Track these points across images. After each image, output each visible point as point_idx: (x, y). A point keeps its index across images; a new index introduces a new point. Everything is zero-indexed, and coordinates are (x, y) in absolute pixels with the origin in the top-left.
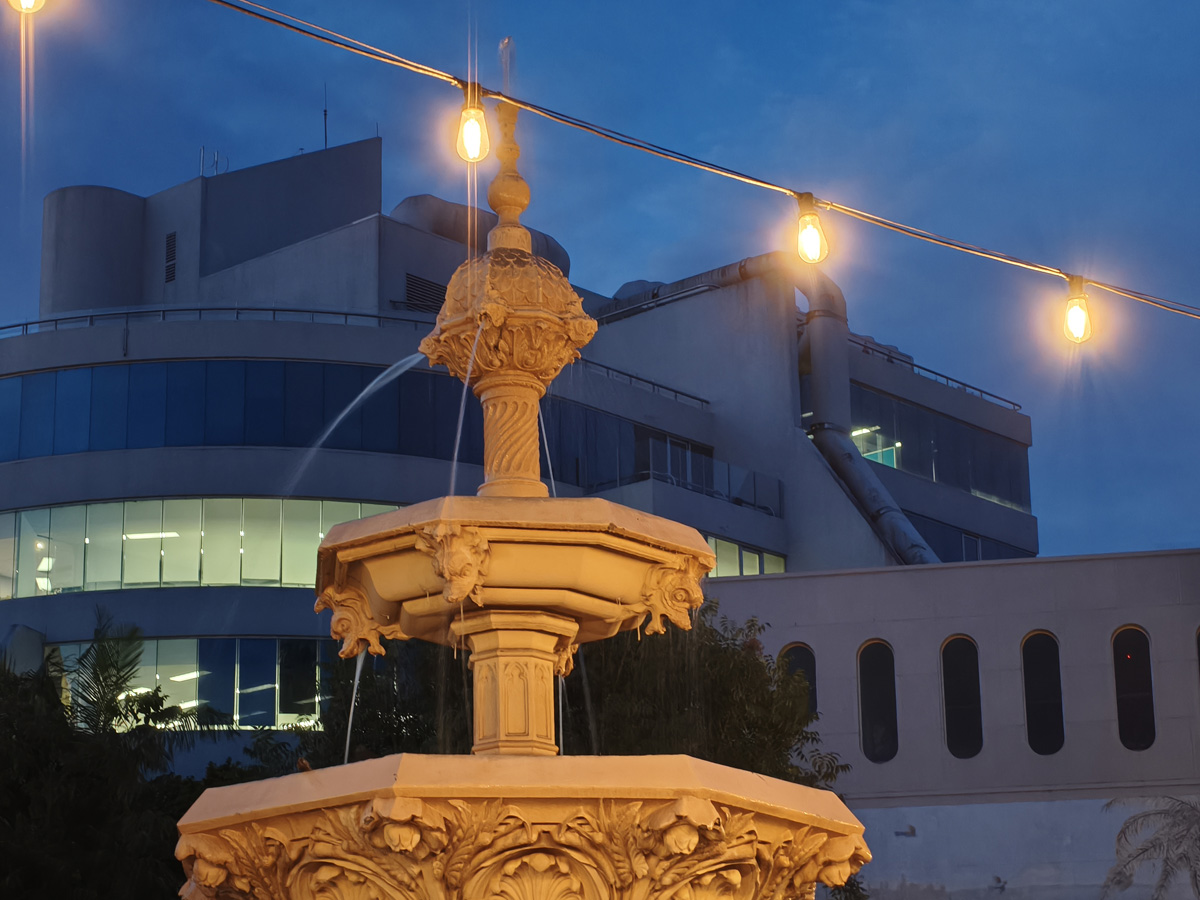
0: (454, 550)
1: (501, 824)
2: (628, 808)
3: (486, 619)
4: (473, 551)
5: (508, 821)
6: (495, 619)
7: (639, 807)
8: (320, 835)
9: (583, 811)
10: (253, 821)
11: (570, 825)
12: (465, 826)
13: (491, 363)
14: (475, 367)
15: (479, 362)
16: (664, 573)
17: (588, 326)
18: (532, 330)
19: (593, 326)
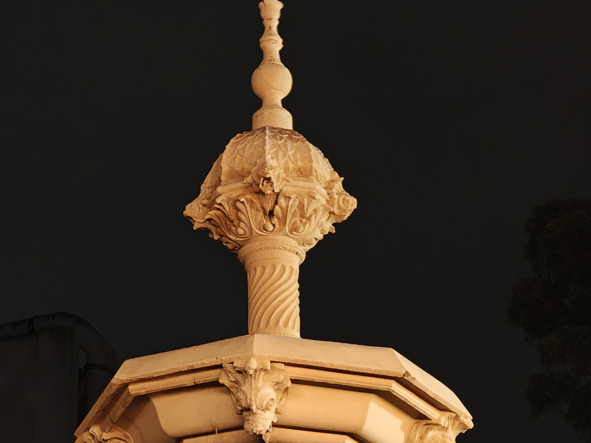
0: (260, 384)
4: (276, 387)
13: (265, 228)
14: (247, 230)
15: (253, 226)
16: (428, 429)
17: (348, 201)
18: (306, 200)
19: (352, 203)
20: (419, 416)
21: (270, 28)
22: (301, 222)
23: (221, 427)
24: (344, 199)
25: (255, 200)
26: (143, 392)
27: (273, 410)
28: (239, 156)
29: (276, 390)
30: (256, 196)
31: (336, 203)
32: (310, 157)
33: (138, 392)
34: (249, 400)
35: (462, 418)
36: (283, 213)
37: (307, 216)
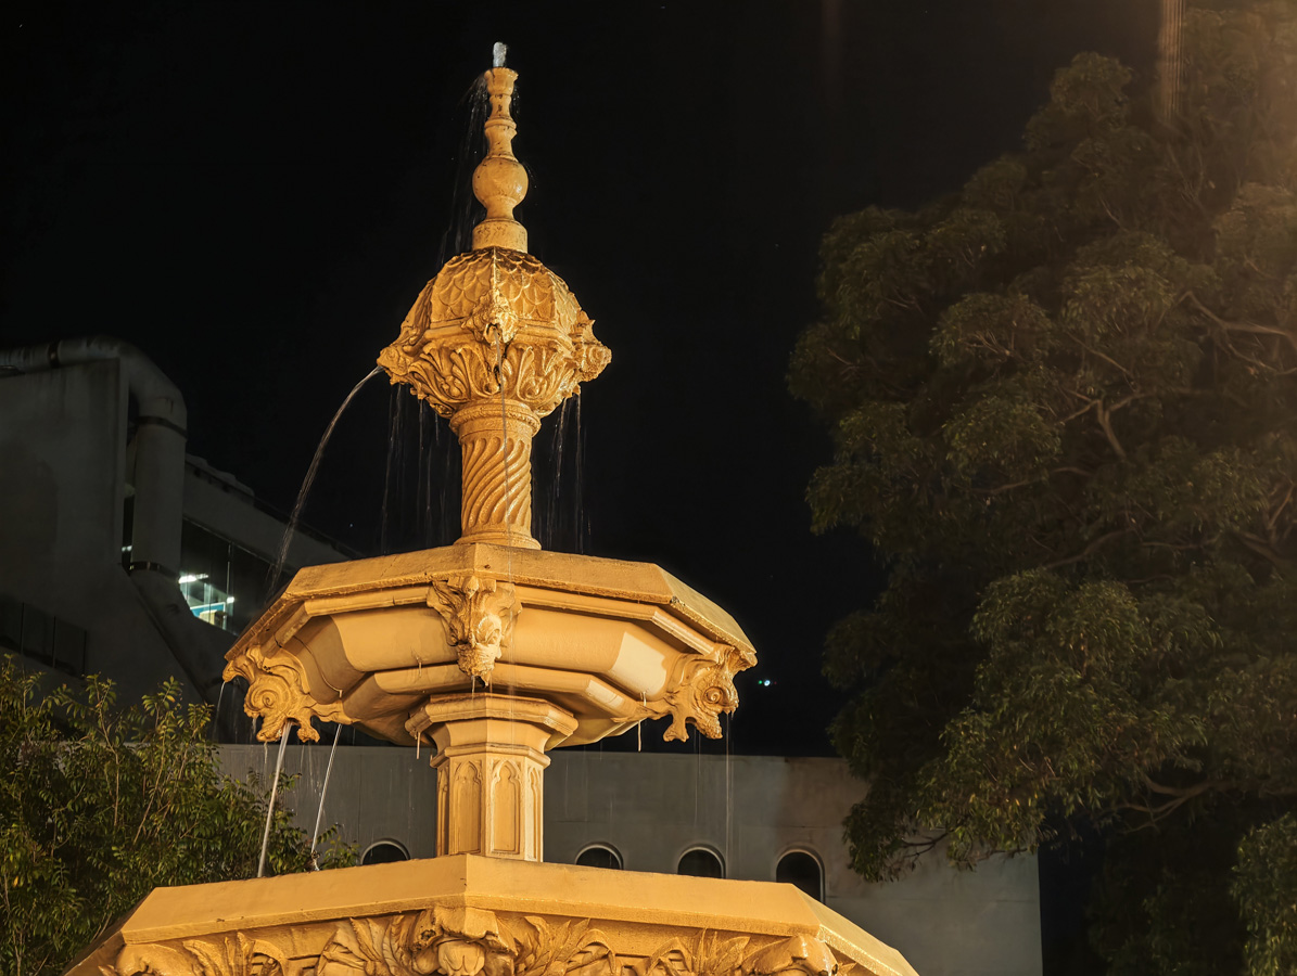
0: (482, 610)
1: (581, 952)
2: (733, 944)
3: (479, 704)
4: (502, 614)
5: (590, 949)
6: (492, 705)
7: (746, 943)
8: (335, 952)
9: (680, 943)
10: (240, 930)
11: (663, 959)
12: (540, 951)
14: (464, 391)
15: (472, 386)
16: (697, 665)
17: (600, 354)
18: (544, 353)
19: (606, 355)
20: (687, 650)
21: (500, 108)
22: (537, 381)
23: (426, 660)
24: (594, 351)
25: (475, 352)
26: (324, 612)
27: (498, 642)
28: (454, 288)
29: (502, 617)
30: (477, 345)
31: (584, 355)
32: (552, 295)
33: (316, 611)
34: (466, 631)
35: (742, 653)
36: (513, 370)
37: (546, 374)
